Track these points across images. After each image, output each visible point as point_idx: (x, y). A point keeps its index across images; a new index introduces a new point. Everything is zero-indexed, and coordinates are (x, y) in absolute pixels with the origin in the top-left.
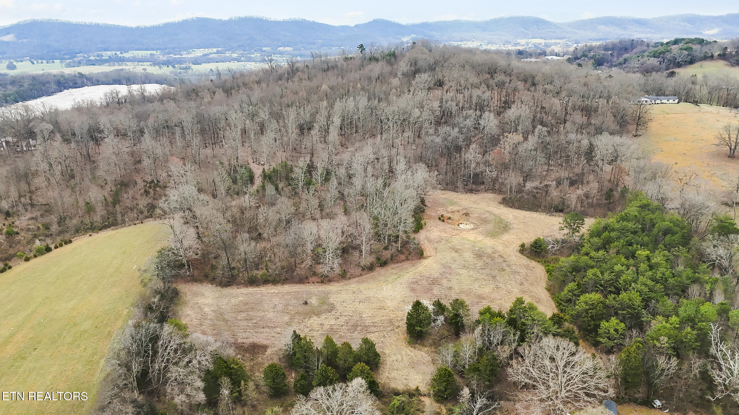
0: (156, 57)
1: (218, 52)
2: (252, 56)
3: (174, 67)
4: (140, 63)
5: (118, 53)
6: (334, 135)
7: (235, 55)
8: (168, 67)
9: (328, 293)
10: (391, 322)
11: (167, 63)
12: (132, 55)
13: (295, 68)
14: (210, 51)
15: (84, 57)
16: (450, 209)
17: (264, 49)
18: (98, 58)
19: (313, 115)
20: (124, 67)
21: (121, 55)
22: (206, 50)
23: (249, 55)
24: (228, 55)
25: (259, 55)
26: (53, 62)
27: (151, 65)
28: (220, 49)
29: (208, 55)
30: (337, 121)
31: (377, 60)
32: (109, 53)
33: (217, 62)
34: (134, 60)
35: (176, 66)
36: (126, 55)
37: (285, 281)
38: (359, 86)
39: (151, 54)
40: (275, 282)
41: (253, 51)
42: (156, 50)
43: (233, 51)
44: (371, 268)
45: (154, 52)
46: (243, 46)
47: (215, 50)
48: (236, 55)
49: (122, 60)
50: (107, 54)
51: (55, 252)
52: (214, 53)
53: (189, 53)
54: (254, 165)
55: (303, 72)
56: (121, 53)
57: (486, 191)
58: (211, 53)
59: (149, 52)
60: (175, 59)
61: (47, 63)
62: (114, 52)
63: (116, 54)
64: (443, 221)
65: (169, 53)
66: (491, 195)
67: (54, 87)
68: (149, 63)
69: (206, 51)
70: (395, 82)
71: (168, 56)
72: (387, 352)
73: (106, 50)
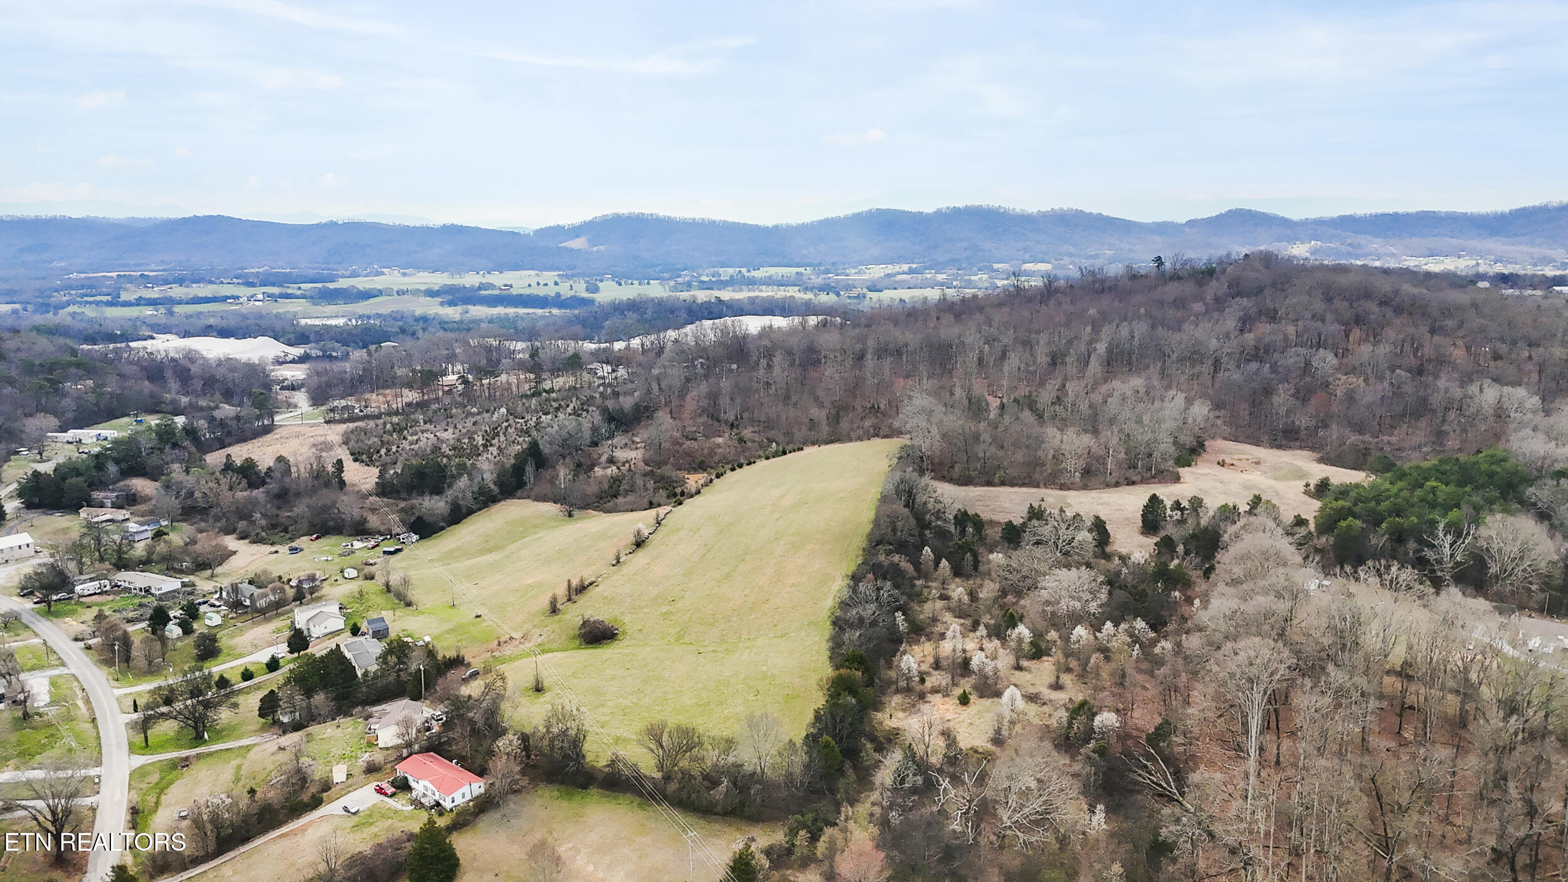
0: (805, 278)
1: (911, 271)
2: (973, 278)
3: (838, 295)
4: (782, 288)
5: (744, 270)
6: (1095, 366)
7: (940, 277)
8: (828, 294)
9: (1065, 497)
10: (1127, 519)
11: (826, 288)
12: (767, 275)
13: (1053, 289)
14: (897, 268)
15: (693, 276)
16: (1237, 457)
17: (996, 266)
18: (714, 279)
19: (1070, 343)
20: (757, 294)
21: (748, 274)
22: (890, 266)
23: (966, 278)
24: (929, 276)
25: (985, 277)
26: (648, 283)
27: (799, 291)
28: (914, 266)
29: (894, 275)
30: (1101, 347)
31: (1179, 278)
32: (731, 271)
33: (909, 288)
34: (769, 282)
35: (842, 293)
36: (760, 274)
37: (1023, 485)
38: (1142, 310)
39: (797, 273)
40: (1012, 485)
41: (975, 269)
42: (805, 265)
43: (938, 267)
44: (1117, 484)
45: (802, 270)
46: (957, 260)
47: (905, 267)
48: (944, 276)
49: (752, 283)
50: (727, 273)
51: (789, 456)
52: (904, 273)
53: (859, 272)
54: (990, 397)
55: (1064, 293)
56: (749, 271)
57: (1301, 448)
58: (899, 273)
59: (794, 270)
60: (837, 281)
61: (640, 284)
62: (738, 269)
63: (740, 271)
64: (1223, 466)
65: (827, 272)
66: (1306, 453)
67: (684, 315)
68: (797, 288)
69: (890, 269)
70: (1198, 307)
71: (824, 276)
72: (1118, 537)
73: (723, 265)
